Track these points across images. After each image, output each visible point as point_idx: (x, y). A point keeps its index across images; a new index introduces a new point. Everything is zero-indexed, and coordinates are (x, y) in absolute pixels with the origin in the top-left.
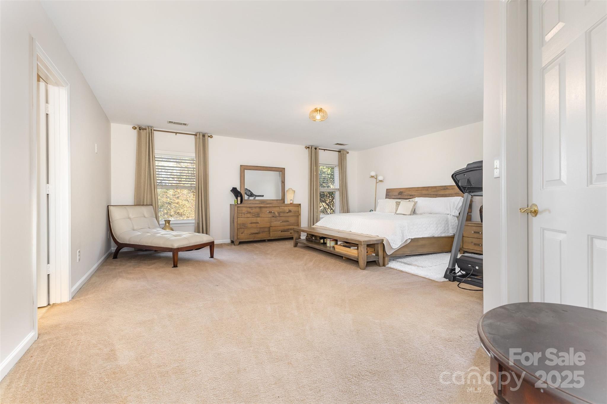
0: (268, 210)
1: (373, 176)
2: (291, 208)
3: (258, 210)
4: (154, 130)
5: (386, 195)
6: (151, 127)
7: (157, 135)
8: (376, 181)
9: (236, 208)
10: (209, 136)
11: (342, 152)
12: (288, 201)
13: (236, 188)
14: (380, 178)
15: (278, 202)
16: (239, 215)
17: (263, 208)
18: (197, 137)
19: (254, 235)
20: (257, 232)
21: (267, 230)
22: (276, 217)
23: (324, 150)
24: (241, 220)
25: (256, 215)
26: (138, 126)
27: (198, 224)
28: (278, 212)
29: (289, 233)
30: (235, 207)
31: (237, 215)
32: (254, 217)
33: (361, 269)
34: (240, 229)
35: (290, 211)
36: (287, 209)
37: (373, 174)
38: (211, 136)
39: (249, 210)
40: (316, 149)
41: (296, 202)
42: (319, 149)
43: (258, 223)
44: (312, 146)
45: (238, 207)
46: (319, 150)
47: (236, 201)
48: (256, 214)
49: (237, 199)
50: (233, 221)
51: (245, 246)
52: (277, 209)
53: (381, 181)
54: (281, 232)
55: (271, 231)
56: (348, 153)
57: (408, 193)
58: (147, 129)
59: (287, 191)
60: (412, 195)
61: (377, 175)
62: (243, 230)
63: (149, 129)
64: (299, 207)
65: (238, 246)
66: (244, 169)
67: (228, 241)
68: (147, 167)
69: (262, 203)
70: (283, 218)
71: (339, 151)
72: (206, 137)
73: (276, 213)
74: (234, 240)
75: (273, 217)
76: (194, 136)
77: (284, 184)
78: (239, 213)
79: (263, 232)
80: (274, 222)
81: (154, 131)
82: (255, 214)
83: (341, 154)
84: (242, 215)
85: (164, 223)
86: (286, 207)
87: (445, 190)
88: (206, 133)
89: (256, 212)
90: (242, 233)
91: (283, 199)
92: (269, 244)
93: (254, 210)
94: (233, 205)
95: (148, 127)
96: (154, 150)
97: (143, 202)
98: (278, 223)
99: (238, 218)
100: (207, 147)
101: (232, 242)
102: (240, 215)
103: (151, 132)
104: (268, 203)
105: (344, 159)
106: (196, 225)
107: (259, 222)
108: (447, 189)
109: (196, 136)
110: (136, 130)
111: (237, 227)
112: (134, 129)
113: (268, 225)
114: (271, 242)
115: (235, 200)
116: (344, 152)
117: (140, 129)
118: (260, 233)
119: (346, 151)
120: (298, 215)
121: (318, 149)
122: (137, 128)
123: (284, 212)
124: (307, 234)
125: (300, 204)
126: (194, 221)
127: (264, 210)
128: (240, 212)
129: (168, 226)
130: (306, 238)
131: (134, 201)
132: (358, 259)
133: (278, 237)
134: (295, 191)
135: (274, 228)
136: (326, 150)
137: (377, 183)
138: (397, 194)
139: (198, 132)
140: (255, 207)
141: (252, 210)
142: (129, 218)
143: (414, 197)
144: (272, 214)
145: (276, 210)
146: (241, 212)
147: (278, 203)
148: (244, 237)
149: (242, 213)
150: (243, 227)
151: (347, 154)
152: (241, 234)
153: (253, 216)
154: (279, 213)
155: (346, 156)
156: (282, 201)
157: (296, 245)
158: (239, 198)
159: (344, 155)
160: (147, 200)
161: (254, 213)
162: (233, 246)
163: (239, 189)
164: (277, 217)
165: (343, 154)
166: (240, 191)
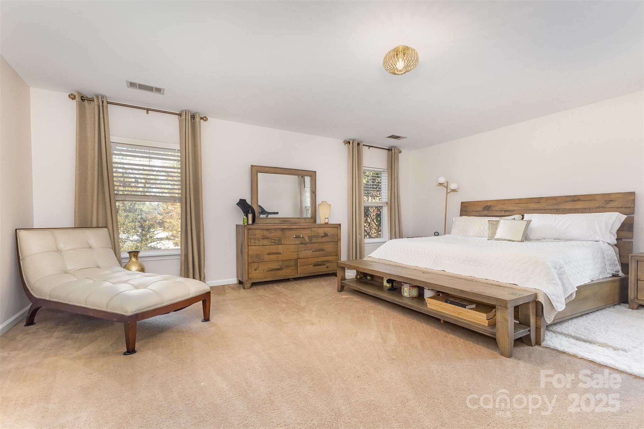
0: (294, 234)
1: (442, 184)
2: (327, 230)
3: (279, 233)
4: (108, 103)
5: (461, 211)
6: (103, 97)
7: (114, 113)
8: (447, 190)
9: (246, 231)
10: (202, 118)
11: (393, 151)
12: (321, 220)
13: (245, 200)
14: (453, 186)
15: (307, 220)
16: (251, 242)
17: (286, 230)
18: (182, 118)
19: (274, 271)
20: (278, 267)
21: (292, 263)
22: (306, 244)
23: (368, 147)
24: (254, 250)
25: (276, 242)
26: (79, 93)
27: (186, 256)
28: (308, 236)
29: (325, 266)
30: (244, 229)
31: (248, 242)
32: (274, 244)
33: (502, 354)
34: (253, 264)
35: (326, 235)
36: (321, 231)
37: (442, 180)
38: (205, 119)
39: (266, 233)
40: (358, 144)
41: (332, 221)
42: (364, 145)
43: (280, 253)
44: (353, 140)
45: (249, 229)
46: (364, 147)
47: (246, 220)
48: (277, 240)
49: (247, 216)
50: (242, 251)
51: (260, 291)
52: (308, 232)
53: (454, 191)
54: (314, 266)
55: (299, 265)
56: (400, 152)
57: (501, 208)
58: (95, 100)
59: (319, 205)
60: (509, 211)
61: (447, 182)
62: (256, 265)
63: (98, 99)
64: (339, 228)
65: (249, 290)
66: (258, 172)
67: (234, 280)
68: (96, 163)
69: (284, 222)
70: (316, 245)
71: (389, 150)
72: (197, 119)
73: (306, 238)
74: (244, 281)
75: (302, 243)
76: (177, 116)
77: (315, 195)
78: (250, 238)
79: (287, 267)
80: (304, 251)
81: (109, 105)
82: (275, 240)
83: (392, 154)
84: (256, 241)
85: (128, 255)
86: (320, 229)
87: (576, 202)
88: (197, 113)
89: (277, 237)
90: (255, 270)
91: (313, 216)
92: (297, 286)
93: (273, 235)
94: (241, 227)
95: (97, 97)
96: (109, 135)
97: (91, 222)
98: (309, 253)
99: (248, 246)
100: (198, 134)
101: (240, 283)
102: (253, 241)
103: (103, 106)
104: (291, 222)
105: (396, 162)
106: (183, 258)
107: (282, 252)
108: (579, 200)
109: (181, 116)
110: (75, 101)
111: (248, 260)
112: (72, 99)
113: (294, 256)
114: (298, 282)
115: (244, 218)
116: (396, 150)
117: (83, 99)
118: (283, 269)
119: (399, 149)
120: (337, 240)
121: (361, 145)
122: (77, 97)
123: (317, 237)
124: (357, 272)
125: (340, 225)
126: (179, 252)
127: (288, 233)
128: (252, 237)
129: (134, 262)
130: (356, 277)
131: (74, 221)
132: (495, 335)
133: (310, 273)
134: (330, 205)
135: (303, 260)
136: (372, 147)
137: (447, 193)
138: (480, 209)
139: (183, 111)
140: (275, 230)
141: (271, 233)
142: (58, 251)
143: (512, 214)
144: (300, 239)
145: (305, 234)
146: (254, 237)
147: (307, 223)
148: (258, 275)
149: (255, 239)
150: (257, 260)
151: (399, 154)
152: (254, 272)
153: (272, 242)
154: (310, 238)
155: (398, 157)
156: (313, 220)
157: (342, 289)
158: (250, 216)
159: (396, 155)
160: (98, 219)
161: (274, 238)
162: (242, 290)
163: (249, 201)
164: (308, 243)
165: (395, 153)
166: (251, 205)
